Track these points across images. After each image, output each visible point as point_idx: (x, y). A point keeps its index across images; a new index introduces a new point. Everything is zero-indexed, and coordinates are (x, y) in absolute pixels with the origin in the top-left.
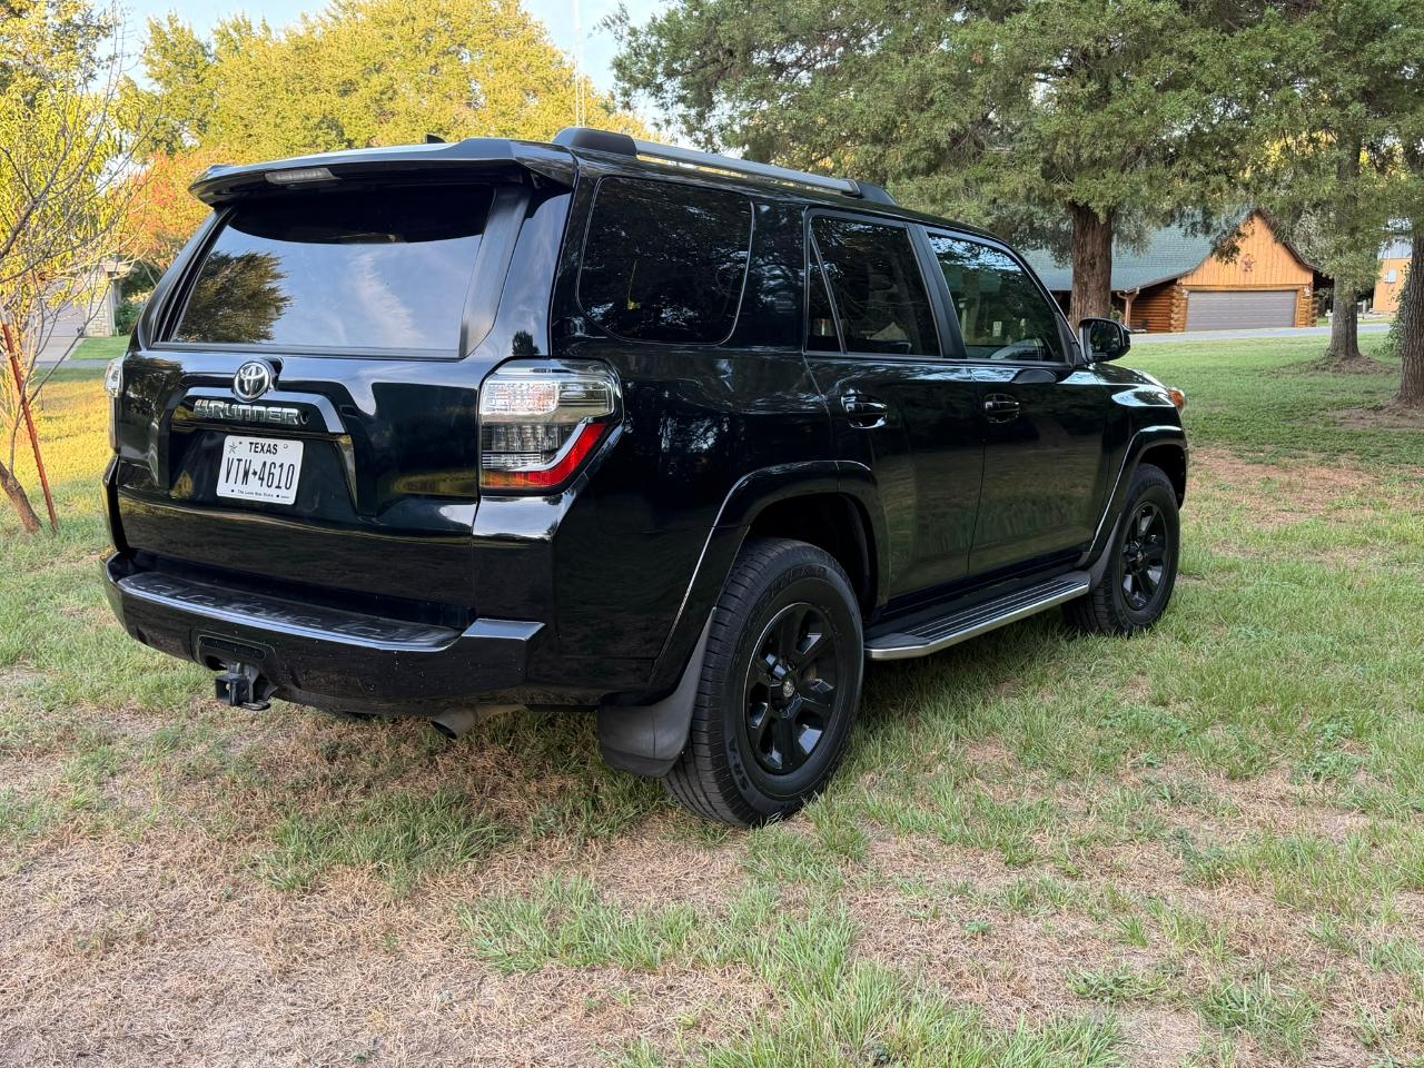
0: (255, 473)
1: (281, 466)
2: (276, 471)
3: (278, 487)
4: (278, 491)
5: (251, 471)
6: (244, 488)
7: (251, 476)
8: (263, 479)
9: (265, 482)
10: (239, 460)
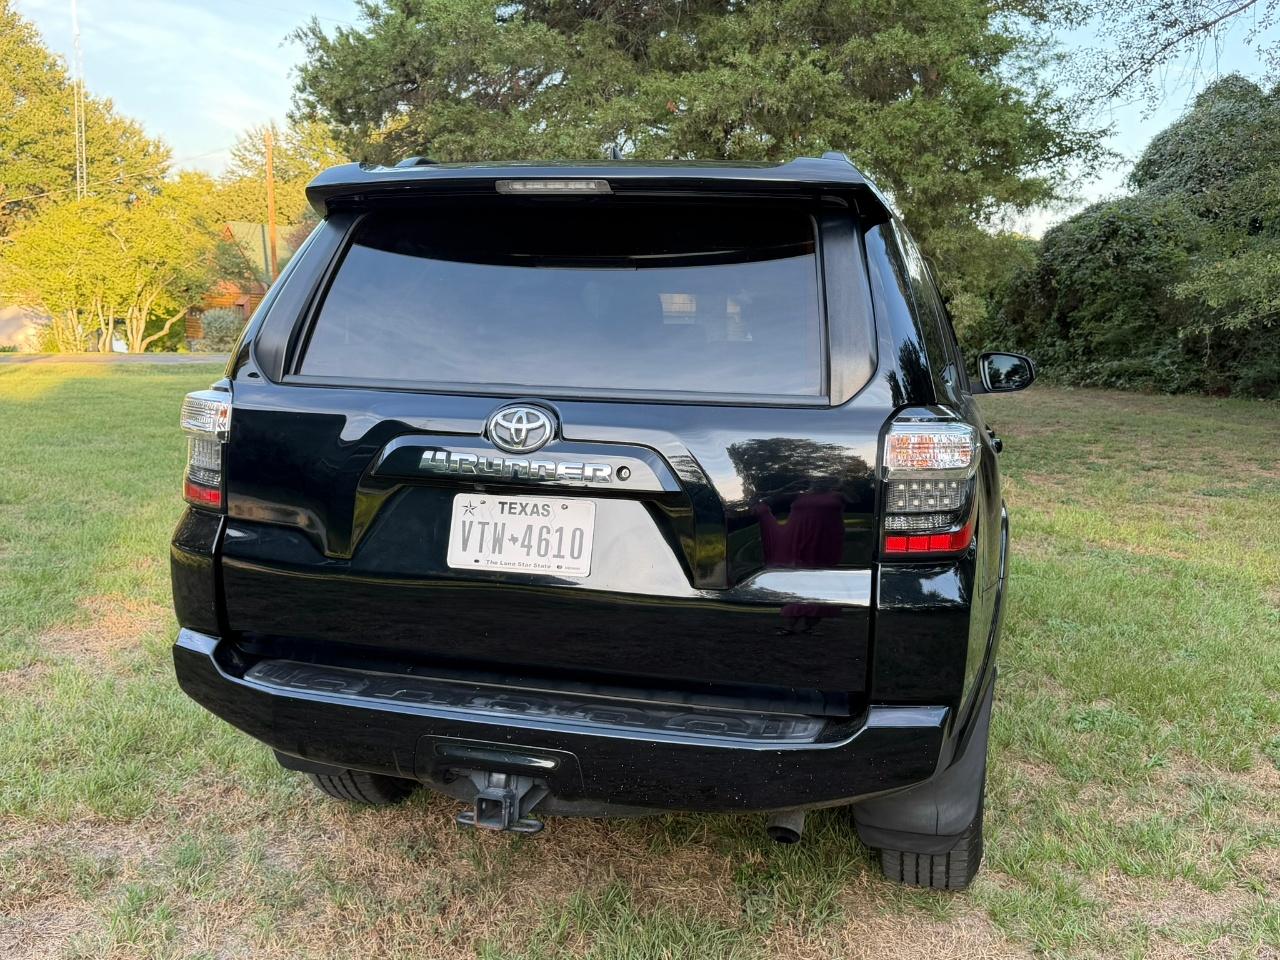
0: (514, 540)
1: (560, 530)
2: (554, 538)
3: (559, 556)
4: (558, 561)
5: (507, 536)
6: (496, 557)
7: (506, 543)
8: (529, 547)
9: (534, 550)
10: (484, 524)
